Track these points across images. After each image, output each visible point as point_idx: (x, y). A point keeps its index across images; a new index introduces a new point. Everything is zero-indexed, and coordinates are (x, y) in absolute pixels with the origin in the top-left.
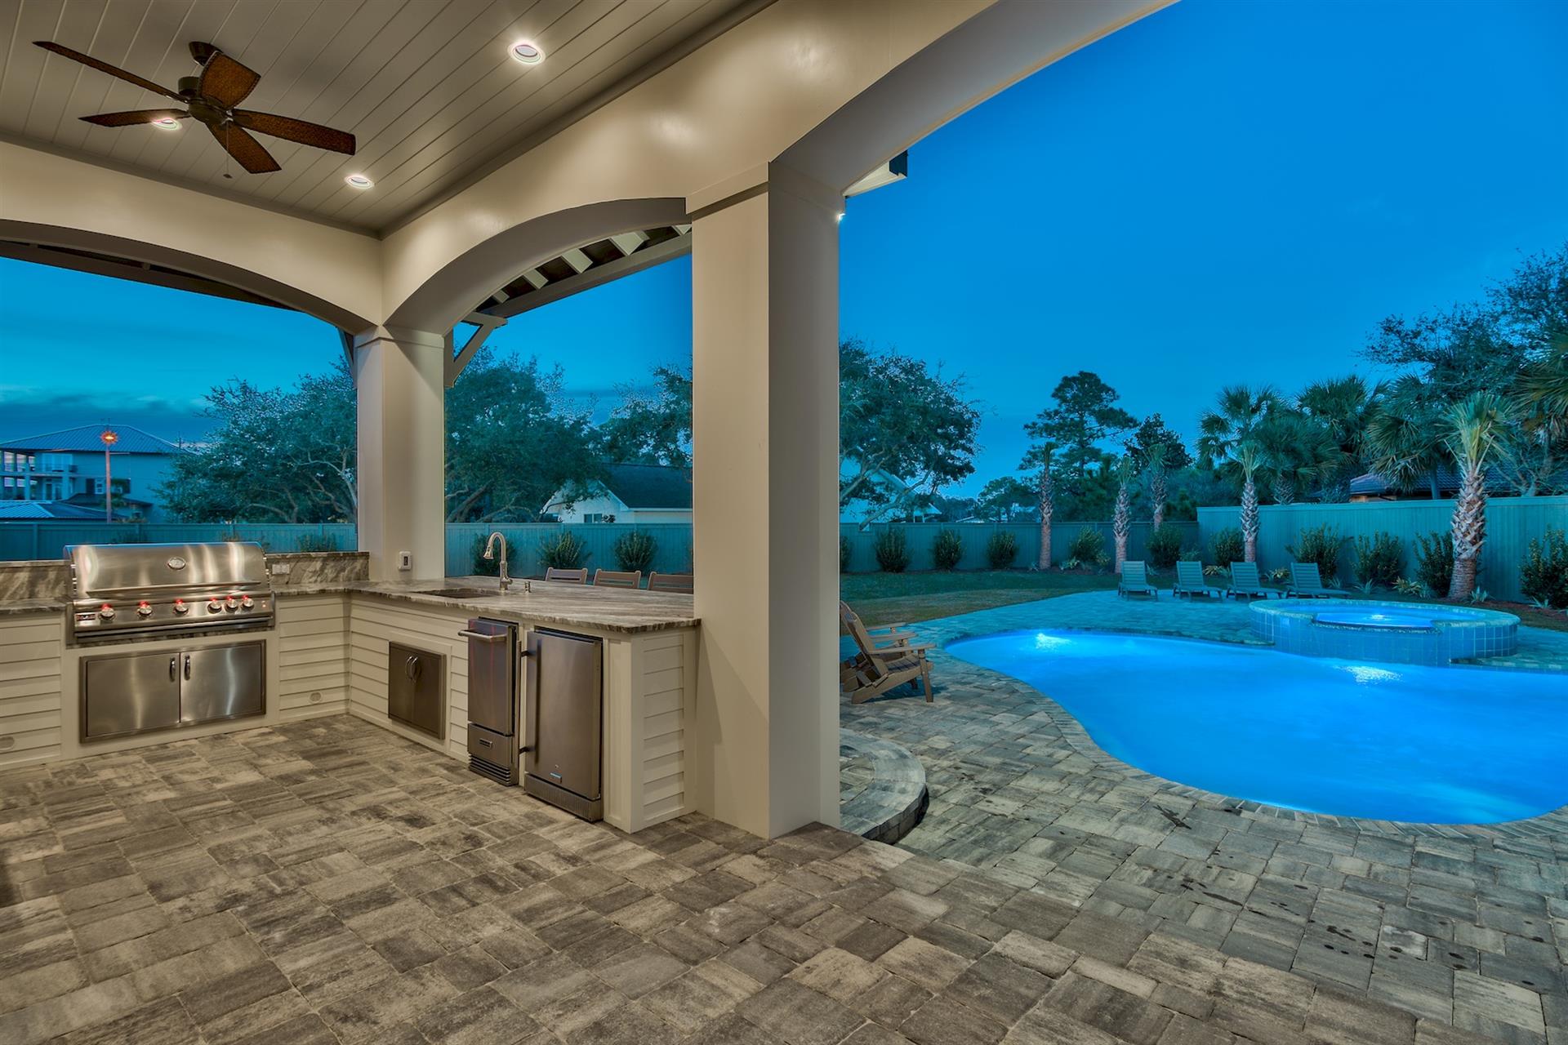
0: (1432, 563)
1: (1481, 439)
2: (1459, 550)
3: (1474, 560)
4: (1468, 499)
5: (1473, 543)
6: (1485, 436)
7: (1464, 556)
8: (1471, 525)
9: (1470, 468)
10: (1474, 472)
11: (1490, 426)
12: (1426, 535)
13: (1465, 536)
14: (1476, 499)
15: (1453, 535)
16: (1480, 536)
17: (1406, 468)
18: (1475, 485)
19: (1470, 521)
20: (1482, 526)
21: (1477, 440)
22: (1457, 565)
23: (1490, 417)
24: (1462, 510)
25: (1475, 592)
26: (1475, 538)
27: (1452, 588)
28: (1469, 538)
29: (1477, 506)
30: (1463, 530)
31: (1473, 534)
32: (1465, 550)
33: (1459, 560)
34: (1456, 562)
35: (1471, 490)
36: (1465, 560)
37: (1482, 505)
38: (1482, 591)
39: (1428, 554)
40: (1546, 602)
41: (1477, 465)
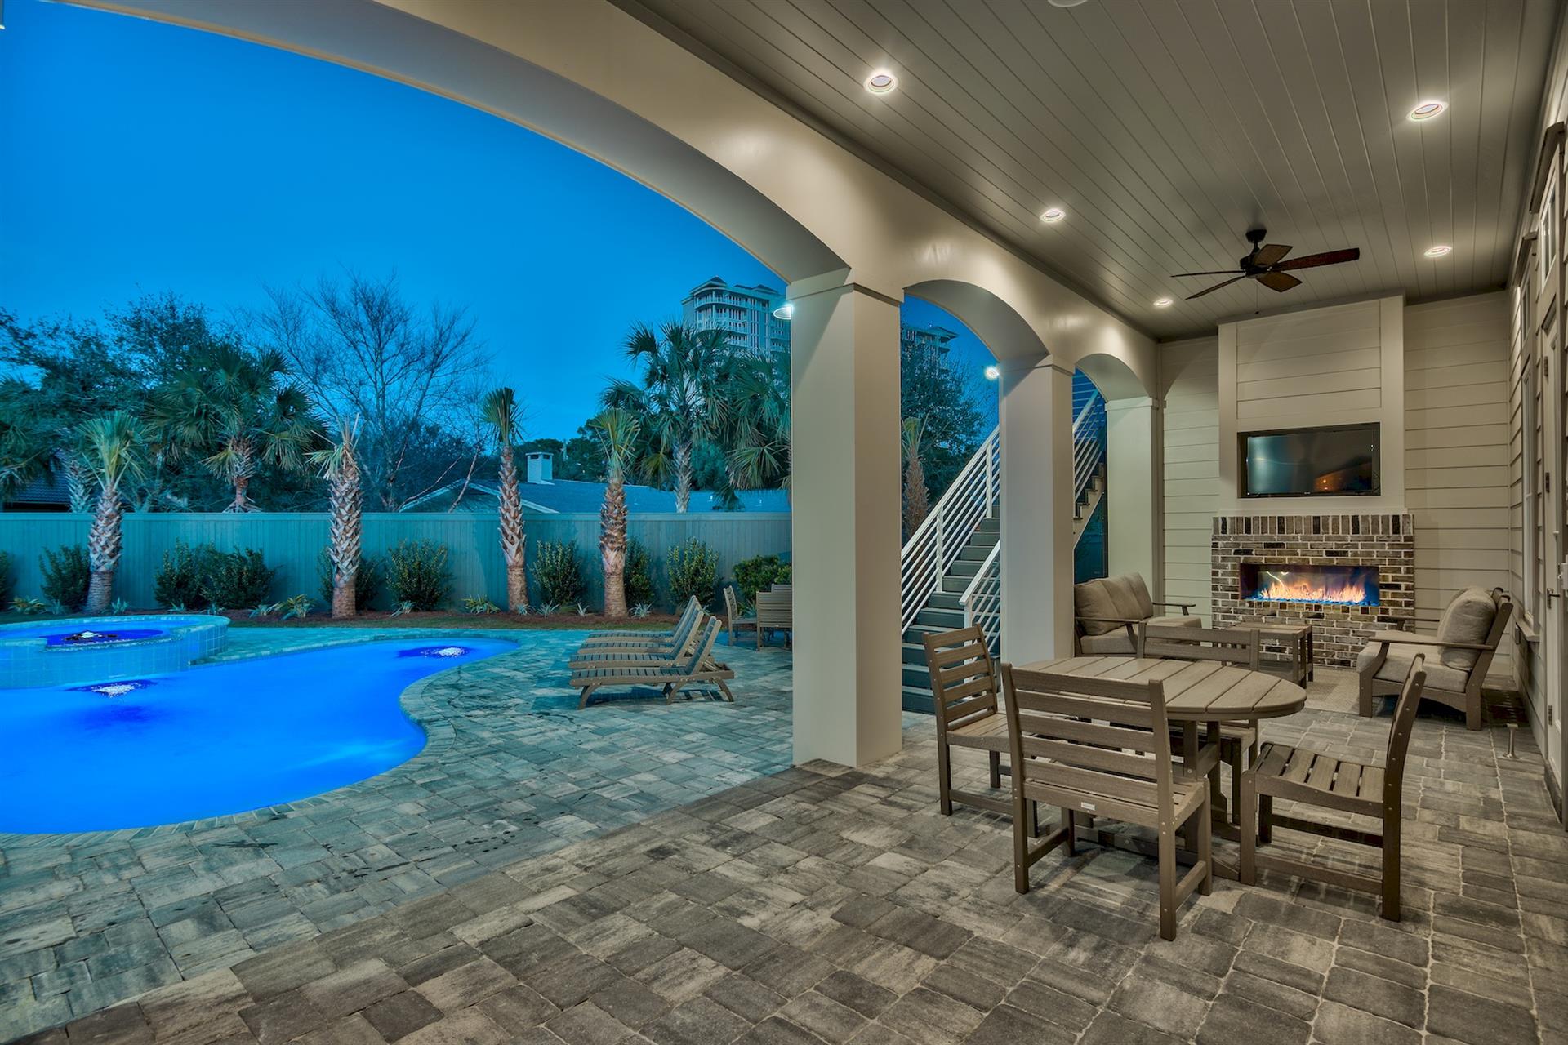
0: (62, 578)
1: (119, 456)
2: (98, 563)
3: (112, 572)
4: (107, 513)
5: (111, 557)
6: (124, 454)
7: (102, 569)
8: (110, 539)
9: (109, 483)
10: (112, 488)
11: (128, 445)
12: (55, 549)
13: (104, 549)
14: (114, 513)
15: (91, 549)
16: (117, 549)
17: (11, 477)
18: (114, 499)
19: (109, 535)
20: (119, 539)
21: (116, 456)
22: (95, 579)
23: (128, 437)
24: (101, 523)
25: (115, 603)
26: (113, 551)
27: (90, 602)
28: (107, 551)
29: (115, 520)
30: (102, 543)
31: (112, 547)
32: (104, 563)
33: (97, 573)
34: (94, 576)
35: (109, 505)
36: (103, 573)
37: (120, 519)
38: (122, 603)
39: (59, 571)
40: (182, 605)
41: (115, 480)
